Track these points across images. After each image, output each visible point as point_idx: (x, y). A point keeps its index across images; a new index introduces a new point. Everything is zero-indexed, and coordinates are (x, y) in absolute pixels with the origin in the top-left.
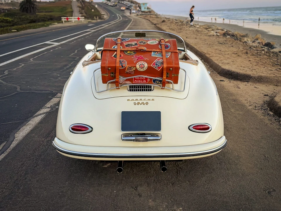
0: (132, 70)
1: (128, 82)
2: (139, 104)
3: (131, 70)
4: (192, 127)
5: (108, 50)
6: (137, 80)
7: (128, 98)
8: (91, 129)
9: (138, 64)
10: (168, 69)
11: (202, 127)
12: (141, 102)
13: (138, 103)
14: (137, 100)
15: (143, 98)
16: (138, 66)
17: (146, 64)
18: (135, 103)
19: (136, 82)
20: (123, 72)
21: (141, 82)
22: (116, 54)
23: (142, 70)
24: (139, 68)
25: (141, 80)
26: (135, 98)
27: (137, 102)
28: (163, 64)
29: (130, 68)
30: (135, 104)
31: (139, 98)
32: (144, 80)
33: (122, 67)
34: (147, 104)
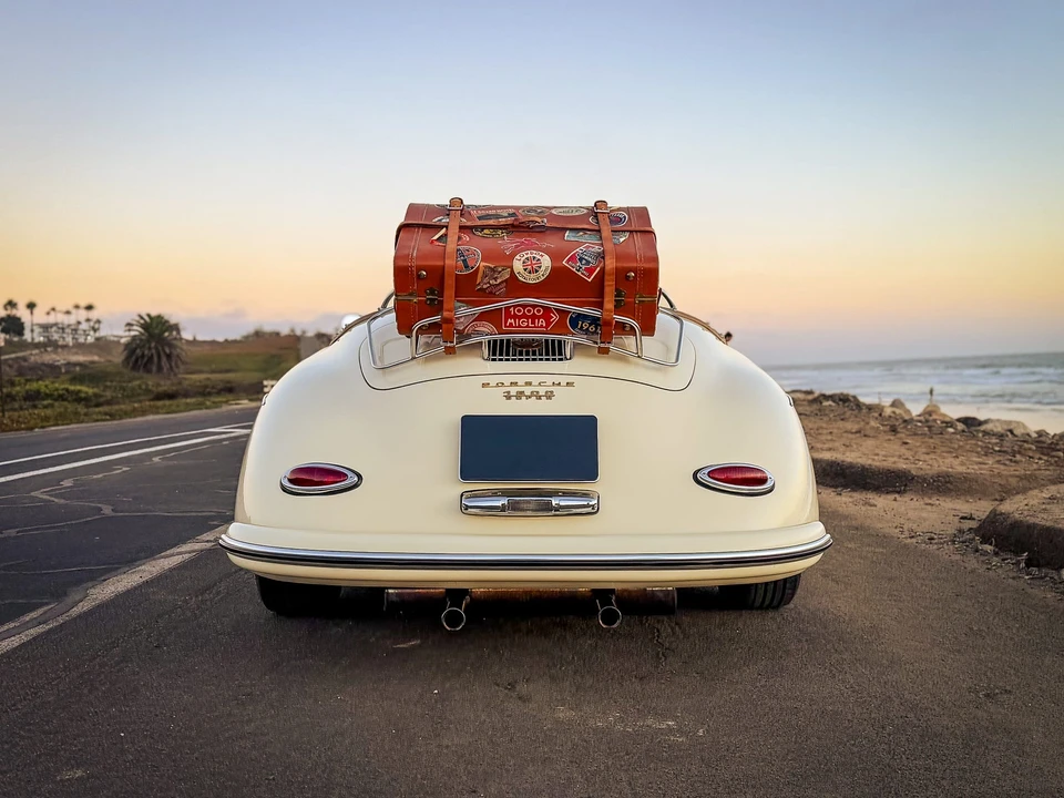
0: (499, 281)
1: (486, 327)
2: (524, 398)
3: (496, 279)
4: (706, 471)
5: (419, 226)
6: (515, 317)
7: (485, 379)
8: (356, 479)
9: (517, 257)
10: (621, 274)
11: (740, 476)
12: (528, 390)
13: (520, 395)
14: (514, 384)
15: (535, 380)
16: (518, 266)
17: (546, 257)
18: (509, 392)
19: (511, 324)
20: (468, 287)
21: (527, 326)
22: (446, 235)
23: (532, 279)
24: (522, 271)
25: (527, 317)
26: (507, 380)
27: (514, 390)
28: (603, 258)
29: (493, 270)
30: (508, 397)
31: (521, 380)
32: (539, 318)
33: (466, 267)
34: (549, 396)
